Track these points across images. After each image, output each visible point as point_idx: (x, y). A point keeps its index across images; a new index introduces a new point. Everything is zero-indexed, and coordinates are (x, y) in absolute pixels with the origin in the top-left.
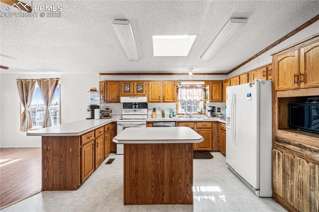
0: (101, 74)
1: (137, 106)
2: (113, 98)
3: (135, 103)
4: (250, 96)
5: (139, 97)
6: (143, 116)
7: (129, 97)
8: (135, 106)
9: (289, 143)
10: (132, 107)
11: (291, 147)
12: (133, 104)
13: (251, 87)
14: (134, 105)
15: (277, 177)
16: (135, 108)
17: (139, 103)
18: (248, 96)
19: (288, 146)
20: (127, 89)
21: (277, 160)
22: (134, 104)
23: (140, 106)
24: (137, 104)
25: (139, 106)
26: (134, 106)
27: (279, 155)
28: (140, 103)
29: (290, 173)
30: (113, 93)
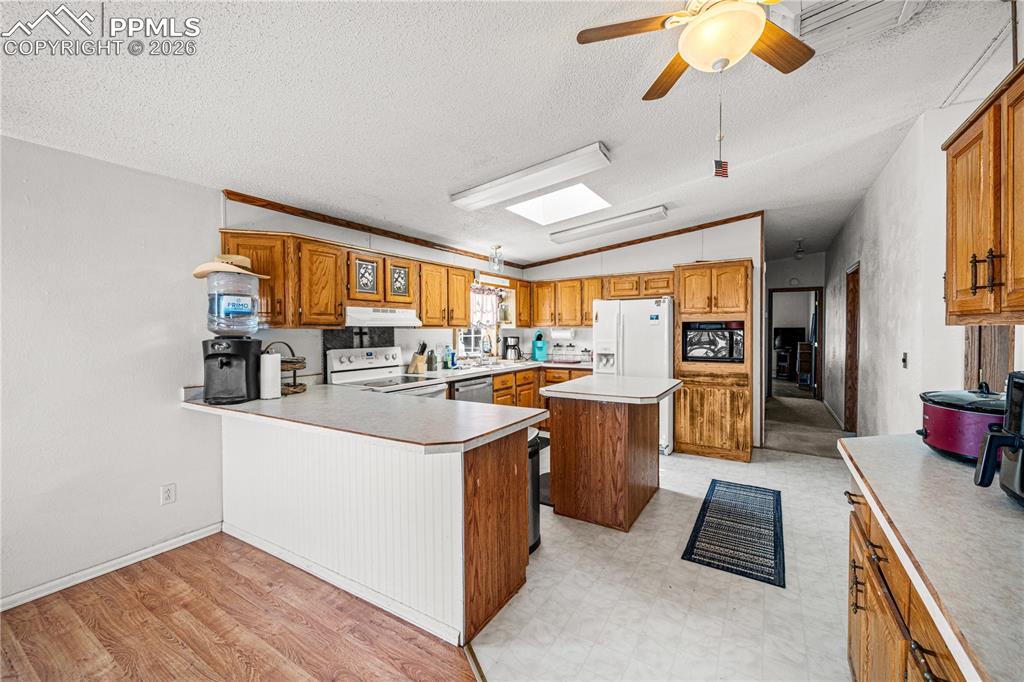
0: (231, 195)
1: (366, 339)
2: (322, 309)
3: (361, 328)
4: (657, 318)
5: (397, 307)
6: (391, 369)
7: (371, 309)
8: (361, 341)
9: (699, 375)
10: (352, 342)
11: (701, 379)
12: (355, 331)
13: (659, 305)
14: (358, 336)
15: (683, 421)
16: (362, 346)
17: (372, 329)
18: (652, 319)
19: (697, 379)
20: (365, 281)
21: (682, 400)
22: (356, 334)
23: (376, 339)
24: (366, 330)
25: (371, 338)
26: (356, 339)
27: (685, 392)
28: (374, 328)
29: (699, 409)
30: (323, 288)
